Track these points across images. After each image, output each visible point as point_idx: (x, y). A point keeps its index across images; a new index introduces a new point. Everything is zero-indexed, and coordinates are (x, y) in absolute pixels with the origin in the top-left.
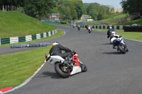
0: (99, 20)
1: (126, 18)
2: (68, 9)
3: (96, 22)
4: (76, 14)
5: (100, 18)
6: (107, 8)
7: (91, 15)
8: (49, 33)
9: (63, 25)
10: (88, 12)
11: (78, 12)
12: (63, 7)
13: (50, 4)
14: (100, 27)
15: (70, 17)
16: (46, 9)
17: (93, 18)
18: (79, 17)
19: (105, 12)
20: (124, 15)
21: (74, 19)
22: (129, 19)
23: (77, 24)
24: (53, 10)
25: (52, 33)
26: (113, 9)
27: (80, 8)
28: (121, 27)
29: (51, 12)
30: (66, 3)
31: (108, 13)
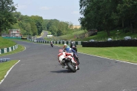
0: (58, 35)
1: (84, 34)
2: (29, 25)
3: (56, 38)
4: (36, 30)
5: (59, 34)
6: (67, 24)
7: (51, 31)
8: (10, 48)
9: (24, 41)
10: (48, 28)
11: (38, 28)
12: (24, 24)
13: (11, 21)
14: (60, 43)
15: (31, 33)
16: (7, 25)
17: (53, 34)
18: (39, 33)
19: (65, 29)
20: (82, 32)
21: (34, 35)
22: (87, 35)
23: (37, 39)
24: (14, 26)
25: (12, 48)
26: (72, 25)
27: (40, 25)
28: (80, 42)
29: (11, 28)
30: (27, 19)
31: (67, 29)
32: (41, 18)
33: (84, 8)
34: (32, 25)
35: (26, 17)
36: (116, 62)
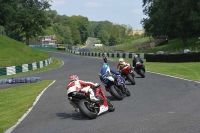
0: (111, 45)
1: (148, 42)
2: (68, 29)
3: (107, 48)
4: (79, 37)
5: (112, 42)
6: (123, 29)
7: (100, 38)
8: (41, 62)
9: (60, 52)
10: (96, 34)
11: (81, 33)
12: (61, 27)
13: (42, 23)
14: (113, 56)
15: (71, 41)
17: (103, 42)
18: (83, 41)
19: (120, 35)
20: (146, 39)
21: (76, 43)
22: (153, 45)
23: (80, 50)
24: (47, 31)
25: (44, 63)
26: (130, 30)
27: (84, 29)
28: (142, 55)
29: (43, 34)
30: (65, 20)
31: (124, 35)
32: (86, 19)
33: (148, 5)
34: (73, 30)
35: (65, 17)
36: (197, 85)
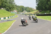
1: (37, 12)
4: (22, 10)
8: (13, 16)
9: (18, 14)
10: (26, 10)
14: (29, 14)
19: (31, 10)
23: (22, 13)
27: (23, 9)
29: (14, 10)
33: (37, 3)
